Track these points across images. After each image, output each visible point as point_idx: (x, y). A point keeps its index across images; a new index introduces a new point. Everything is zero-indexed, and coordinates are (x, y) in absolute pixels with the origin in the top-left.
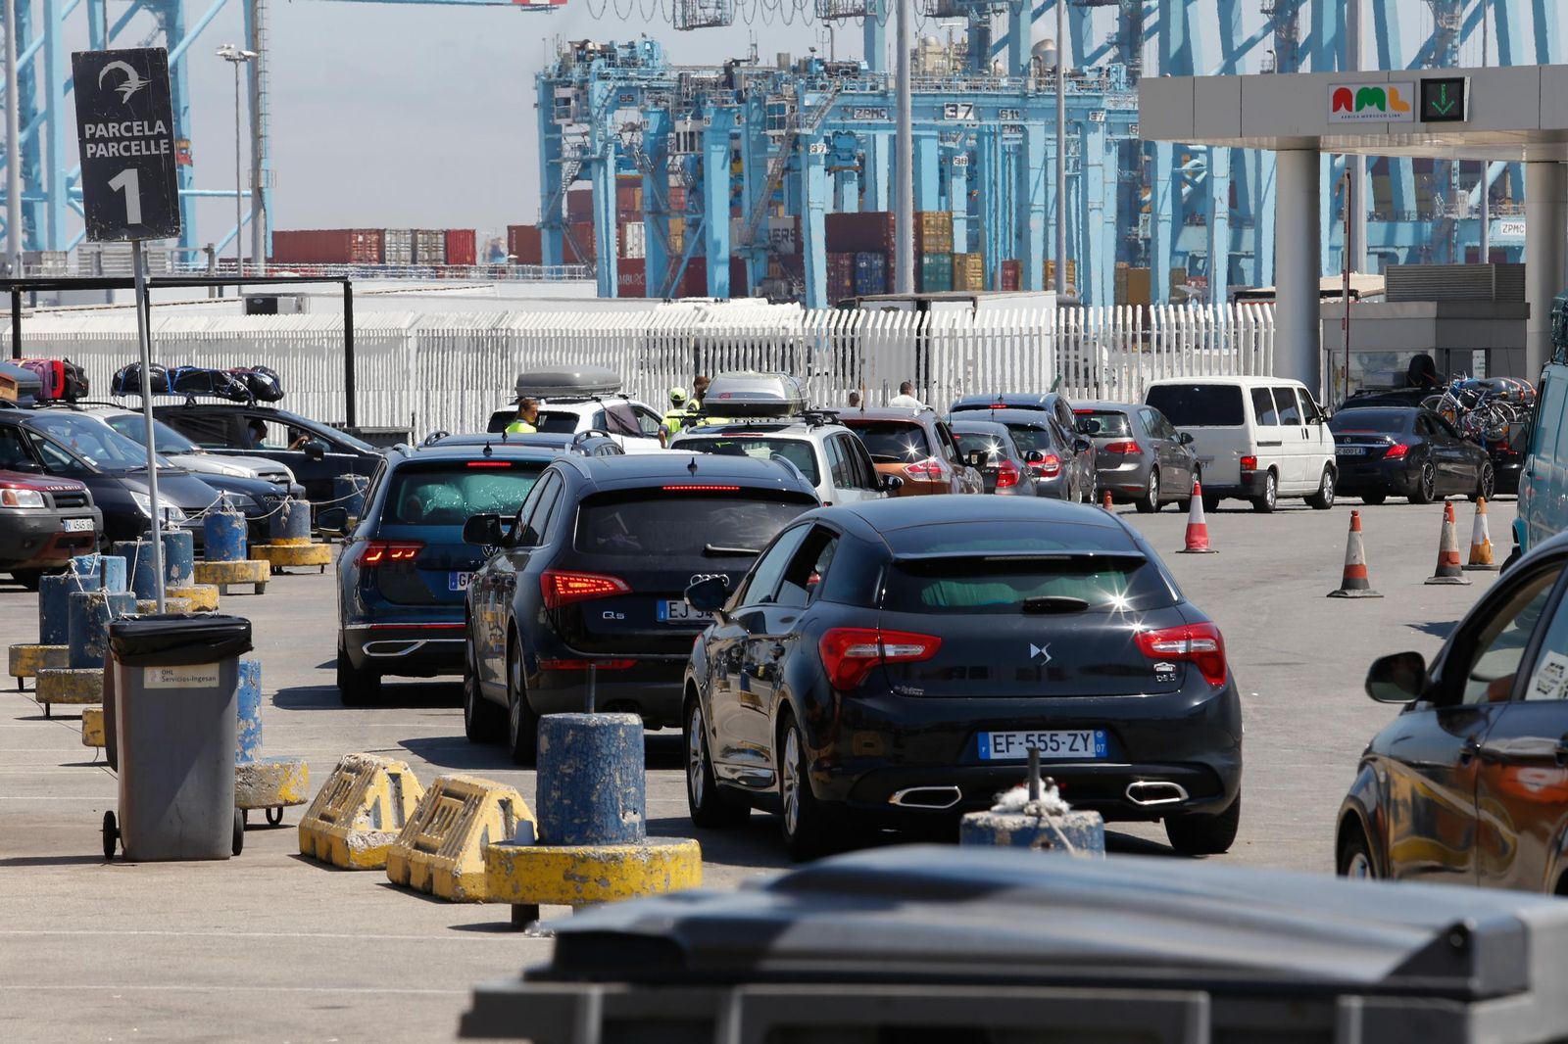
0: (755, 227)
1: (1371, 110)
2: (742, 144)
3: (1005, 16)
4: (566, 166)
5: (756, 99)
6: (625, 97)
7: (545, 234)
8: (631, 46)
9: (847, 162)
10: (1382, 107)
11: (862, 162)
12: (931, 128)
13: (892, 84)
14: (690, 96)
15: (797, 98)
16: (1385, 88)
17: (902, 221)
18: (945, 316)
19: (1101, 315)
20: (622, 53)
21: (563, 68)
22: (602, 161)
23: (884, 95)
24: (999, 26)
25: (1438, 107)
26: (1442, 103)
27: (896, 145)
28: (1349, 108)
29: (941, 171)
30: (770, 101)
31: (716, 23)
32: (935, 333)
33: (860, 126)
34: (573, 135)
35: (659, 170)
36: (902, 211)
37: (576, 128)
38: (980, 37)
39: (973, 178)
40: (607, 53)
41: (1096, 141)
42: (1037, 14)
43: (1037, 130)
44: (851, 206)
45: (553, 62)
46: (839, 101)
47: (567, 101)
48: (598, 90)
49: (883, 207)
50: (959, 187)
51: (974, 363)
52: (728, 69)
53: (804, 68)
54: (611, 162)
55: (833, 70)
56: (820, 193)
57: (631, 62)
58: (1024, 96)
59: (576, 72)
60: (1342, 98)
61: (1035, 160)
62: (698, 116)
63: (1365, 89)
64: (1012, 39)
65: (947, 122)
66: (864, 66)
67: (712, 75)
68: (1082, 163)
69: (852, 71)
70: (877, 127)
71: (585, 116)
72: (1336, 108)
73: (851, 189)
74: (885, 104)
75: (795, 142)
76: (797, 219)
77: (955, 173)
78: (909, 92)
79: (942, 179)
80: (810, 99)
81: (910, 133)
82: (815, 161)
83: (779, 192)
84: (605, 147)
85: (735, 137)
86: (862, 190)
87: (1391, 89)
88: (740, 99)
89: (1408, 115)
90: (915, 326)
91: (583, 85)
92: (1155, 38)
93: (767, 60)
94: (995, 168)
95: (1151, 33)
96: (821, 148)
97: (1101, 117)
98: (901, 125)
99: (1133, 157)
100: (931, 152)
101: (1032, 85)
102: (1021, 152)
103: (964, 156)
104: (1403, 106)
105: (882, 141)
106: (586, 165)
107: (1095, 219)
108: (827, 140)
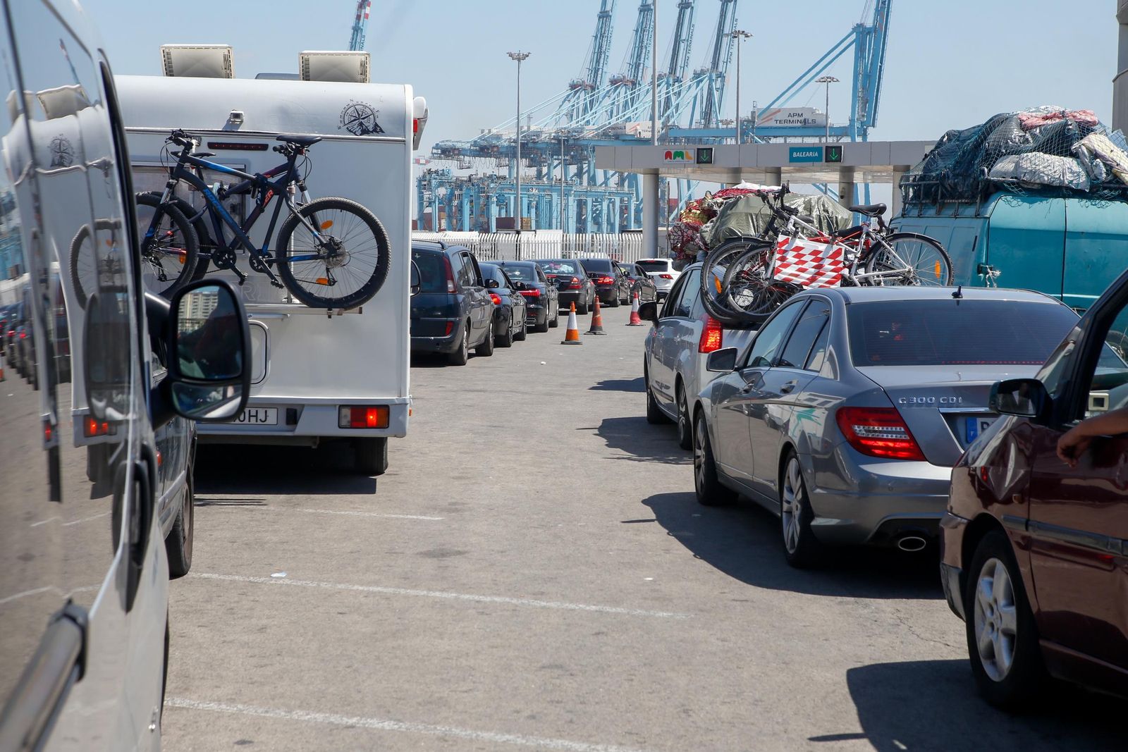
0: (476, 221)
1: (679, 159)
2: (473, 198)
3: (546, 168)
4: (425, 203)
5: (477, 185)
6: (441, 184)
7: (418, 222)
8: (443, 170)
9: (502, 203)
10: (683, 158)
11: (507, 203)
12: (526, 194)
13: (515, 182)
14: (459, 184)
15: (488, 185)
16: (684, 151)
17: (517, 220)
18: (525, 236)
19: (572, 236)
20: (440, 172)
21: (424, 176)
22: (435, 202)
23: (513, 185)
24: (545, 170)
25: (704, 158)
26: (704, 157)
27: (516, 199)
28: (671, 158)
29: (528, 207)
30: (481, 186)
31: (469, 168)
32: (522, 242)
33: (506, 193)
34: (427, 194)
35: (450, 206)
36: (517, 218)
37: (427, 193)
38: (539, 172)
39: (537, 208)
40: (436, 172)
41: (571, 199)
42: (555, 167)
43: (555, 195)
44: (503, 215)
45: (421, 174)
46: (500, 186)
47: (425, 185)
48: (433, 182)
49: (512, 216)
50: (533, 211)
51: (535, 252)
52: (470, 177)
53: (491, 177)
54: (437, 203)
55: (498, 178)
56: (494, 210)
57: (443, 175)
58: (552, 186)
59: (428, 177)
60: (668, 155)
61: (554, 204)
62: (461, 190)
63: (677, 152)
64: (548, 174)
65: (530, 193)
66: (507, 177)
67: (466, 179)
68: (567, 205)
69: (504, 178)
70: (511, 194)
71: (430, 189)
72: (666, 158)
73: (503, 212)
74: (513, 187)
75: (488, 197)
76: (488, 219)
77: (532, 207)
78: (520, 184)
79: (528, 209)
80: (492, 185)
81: (520, 196)
82: (493, 203)
83: (483, 212)
84: (435, 198)
85: (471, 196)
86: (506, 211)
87: (686, 152)
88: (473, 185)
89: (692, 161)
90: (516, 239)
91: (430, 181)
92: (586, 174)
93: (480, 175)
94: (543, 206)
95: (585, 173)
96: (495, 199)
97: (573, 192)
98: (517, 194)
99: (581, 205)
100: (525, 201)
101: (553, 183)
102: (550, 202)
103: (535, 203)
104: (690, 158)
105: (512, 197)
106: (430, 203)
107: (570, 220)
108: (497, 197)
